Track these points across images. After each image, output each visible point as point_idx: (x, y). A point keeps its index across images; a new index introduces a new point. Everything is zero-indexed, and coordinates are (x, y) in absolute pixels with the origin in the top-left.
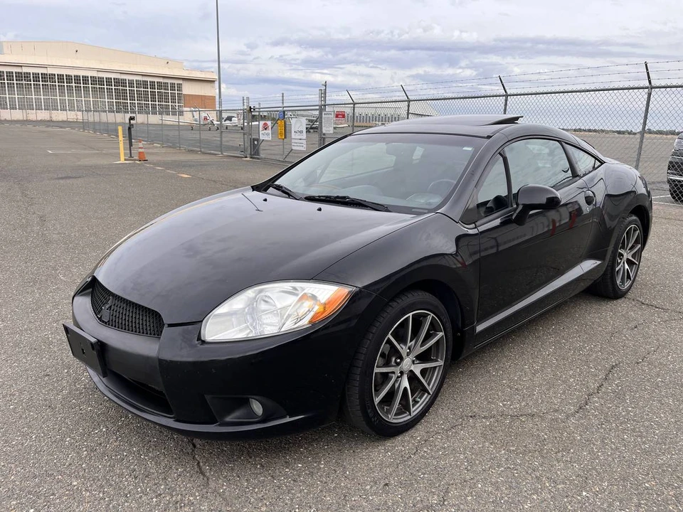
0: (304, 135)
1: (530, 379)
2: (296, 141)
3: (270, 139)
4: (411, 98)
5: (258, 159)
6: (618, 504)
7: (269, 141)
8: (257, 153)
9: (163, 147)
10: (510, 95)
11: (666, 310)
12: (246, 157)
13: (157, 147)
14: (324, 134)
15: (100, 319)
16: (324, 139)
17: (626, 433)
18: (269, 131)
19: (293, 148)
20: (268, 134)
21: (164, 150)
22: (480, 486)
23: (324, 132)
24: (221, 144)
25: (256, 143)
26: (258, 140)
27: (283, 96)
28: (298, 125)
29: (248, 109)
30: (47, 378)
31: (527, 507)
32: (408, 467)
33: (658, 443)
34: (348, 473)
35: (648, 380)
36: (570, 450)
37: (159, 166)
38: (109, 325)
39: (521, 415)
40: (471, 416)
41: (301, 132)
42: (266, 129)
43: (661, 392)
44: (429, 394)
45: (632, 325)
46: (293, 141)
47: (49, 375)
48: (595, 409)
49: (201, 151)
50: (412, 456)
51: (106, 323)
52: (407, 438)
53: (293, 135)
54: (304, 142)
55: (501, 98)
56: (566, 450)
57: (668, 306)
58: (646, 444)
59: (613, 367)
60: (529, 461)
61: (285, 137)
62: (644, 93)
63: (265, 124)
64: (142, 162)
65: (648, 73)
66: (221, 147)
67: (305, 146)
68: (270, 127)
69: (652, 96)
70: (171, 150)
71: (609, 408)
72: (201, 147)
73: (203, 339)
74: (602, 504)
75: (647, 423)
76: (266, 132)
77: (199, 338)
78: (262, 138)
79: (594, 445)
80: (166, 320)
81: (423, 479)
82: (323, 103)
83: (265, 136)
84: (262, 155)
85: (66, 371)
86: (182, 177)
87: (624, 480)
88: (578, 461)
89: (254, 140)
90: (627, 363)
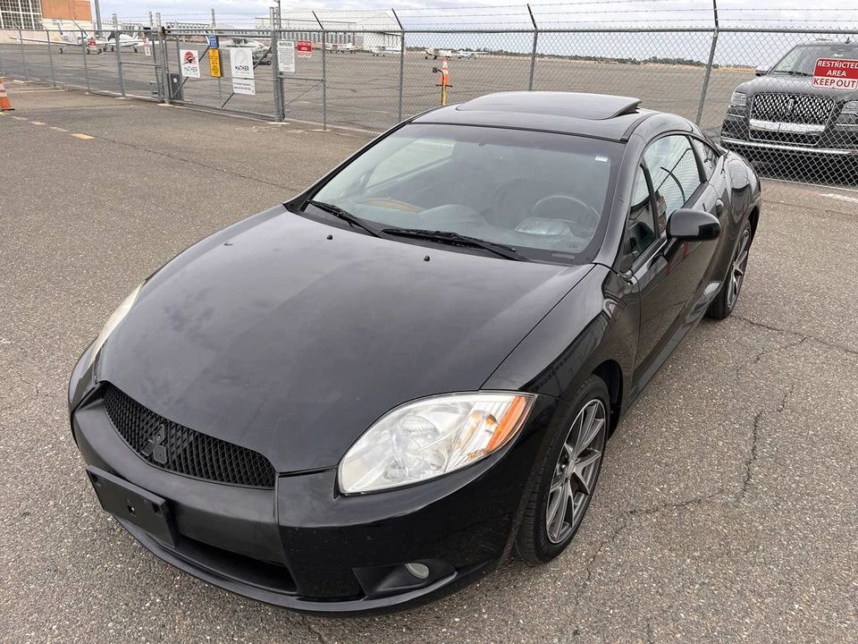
0: (251, 74)
1: (675, 448)
2: (240, 81)
3: (199, 76)
4: (406, 28)
5: (182, 104)
6: (835, 614)
7: (198, 80)
8: (179, 96)
9: (28, 85)
10: (541, 31)
11: (781, 332)
12: (163, 102)
13: (18, 85)
14: (281, 73)
15: (150, 459)
16: (282, 79)
17: (807, 514)
18: (196, 64)
19: (236, 91)
20: (194, 69)
21: (31, 90)
22: (682, 615)
23: (281, 69)
24: (121, 79)
25: (175, 80)
26: (178, 76)
27: (213, 14)
28: (241, 58)
29: (160, 30)
30: (27, 519)
31: (744, 636)
32: (590, 601)
33: (844, 524)
34: (521, 621)
35: (800, 434)
36: (758, 547)
37: (38, 120)
38: (169, 468)
39: (687, 503)
40: (631, 512)
41: (246, 68)
42: (190, 61)
43: (819, 450)
44: (586, 494)
45: (753, 356)
46: (234, 80)
47: (28, 514)
48: (761, 482)
49: (89, 91)
50: (588, 583)
51: (162, 466)
52: (570, 556)
53: (234, 73)
54: (252, 83)
55: (529, 34)
56: (754, 547)
57: (780, 325)
58: (832, 526)
59: (757, 419)
60: (722, 570)
61: (222, 75)
62: (708, 38)
63: (187, 54)
64: (7, 113)
65: (716, 12)
66: (122, 84)
67: (253, 89)
68: (197, 59)
69: (718, 41)
70: (42, 90)
71: (776, 479)
72: (88, 83)
73: (342, 492)
74: (820, 618)
75: (823, 497)
76: (192, 65)
77: (338, 492)
78: (185, 74)
79: (780, 535)
80: (279, 467)
81: (613, 616)
82: (276, 27)
83: (190, 71)
84: (186, 99)
85: (51, 503)
86: (80, 139)
87: (830, 580)
88: (773, 562)
89: (173, 76)
90: (769, 412)
